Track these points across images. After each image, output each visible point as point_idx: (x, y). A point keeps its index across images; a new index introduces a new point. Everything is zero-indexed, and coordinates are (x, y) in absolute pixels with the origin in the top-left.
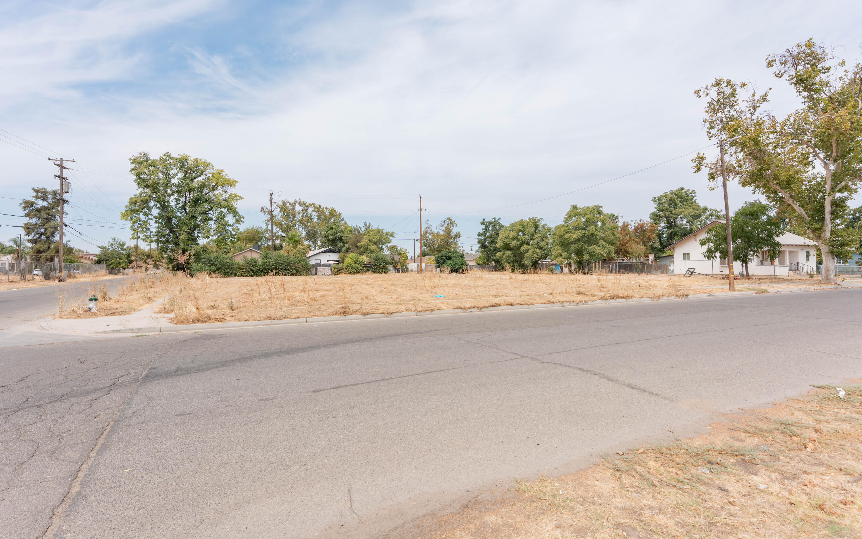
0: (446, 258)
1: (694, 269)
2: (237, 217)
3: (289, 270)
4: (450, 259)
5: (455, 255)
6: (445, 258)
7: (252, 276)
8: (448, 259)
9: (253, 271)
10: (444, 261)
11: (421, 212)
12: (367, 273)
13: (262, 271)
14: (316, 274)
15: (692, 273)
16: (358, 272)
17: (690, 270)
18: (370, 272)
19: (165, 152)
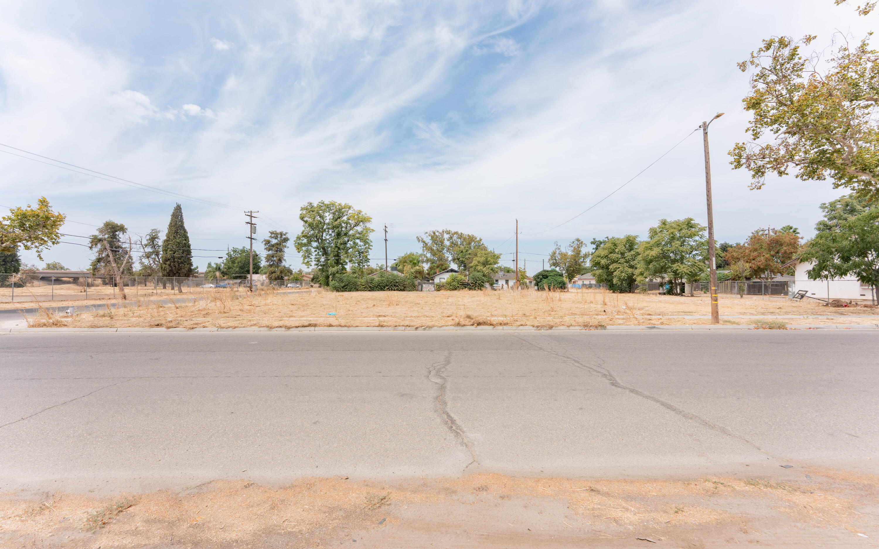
0: (543, 277)
1: (807, 292)
2: (367, 246)
3: (398, 287)
4: (546, 278)
5: (551, 274)
6: (541, 277)
7: (370, 291)
8: (545, 278)
9: (370, 287)
10: (541, 279)
11: (517, 235)
12: (464, 289)
13: (377, 287)
14: (422, 290)
15: (802, 296)
16: (456, 289)
17: (800, 292)
18: (467, 289)
19: (320, 201)
